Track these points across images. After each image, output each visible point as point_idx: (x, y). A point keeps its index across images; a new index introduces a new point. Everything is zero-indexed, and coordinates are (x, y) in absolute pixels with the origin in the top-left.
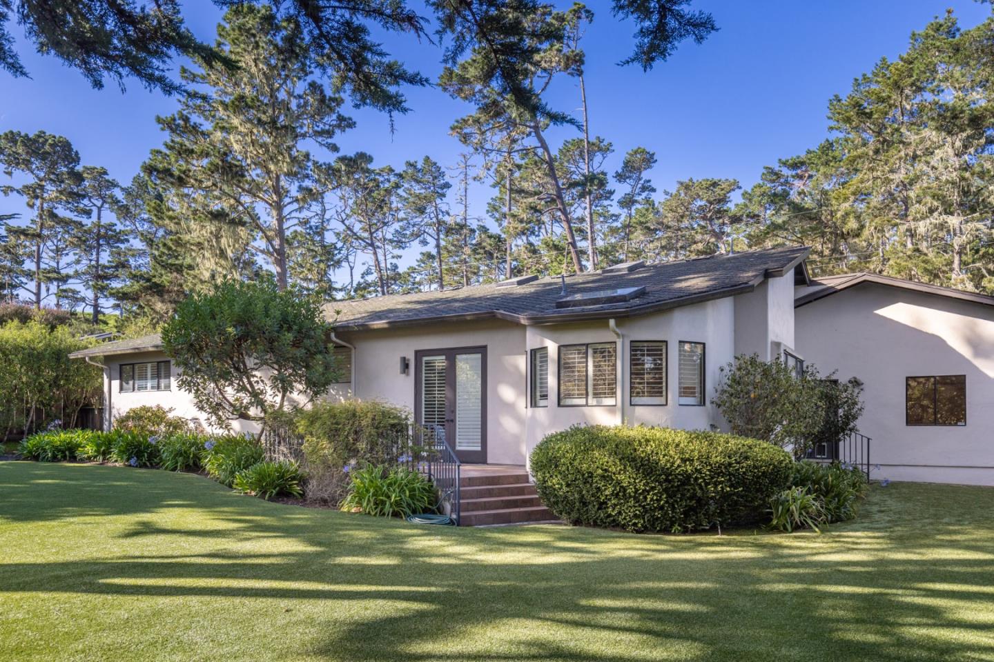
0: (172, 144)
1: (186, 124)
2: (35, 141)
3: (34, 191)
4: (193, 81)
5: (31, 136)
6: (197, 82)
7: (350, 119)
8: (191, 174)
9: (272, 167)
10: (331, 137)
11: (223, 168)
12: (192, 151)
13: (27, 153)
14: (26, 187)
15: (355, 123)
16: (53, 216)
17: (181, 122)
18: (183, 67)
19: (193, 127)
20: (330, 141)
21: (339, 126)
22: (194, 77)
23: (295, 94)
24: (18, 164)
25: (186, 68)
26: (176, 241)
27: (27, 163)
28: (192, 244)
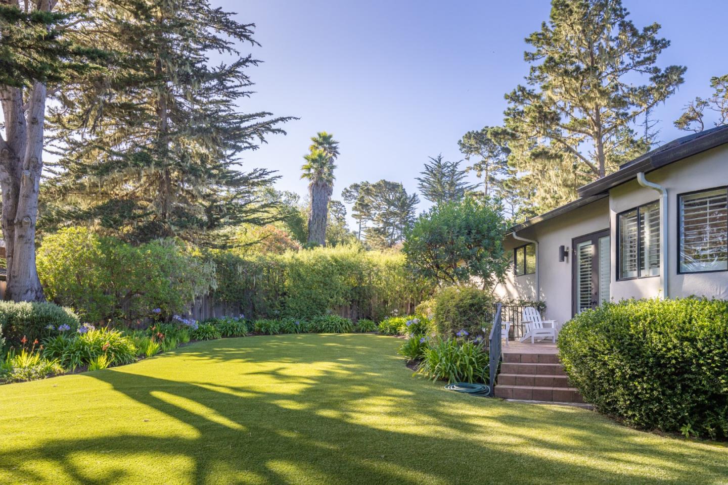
0: (509, 112)
1: (523, 93)
2: (481, 134)
3: (480, 167)
4: (533, 59)
5: (480, 131)
6: (537, 59)
7: (664, 40)
8: (519, 129)
9: (588, 105)
10: (653, 62)
11: (540, 117)
12: (523, 112)
13: (476, 143)
14: (476, 165)
15: (669, 42)
16: (492, 179)
17: (520, 93)
18: (525, 52)
19: (528, 94)
20: (652, 66)
21: (656, 49)
22: (533, 56)
23: (613, 38)
24: (472, 151)
25: (527, 52)
26: (512, 180)
27: (477, 149)
28: (523, 181)
